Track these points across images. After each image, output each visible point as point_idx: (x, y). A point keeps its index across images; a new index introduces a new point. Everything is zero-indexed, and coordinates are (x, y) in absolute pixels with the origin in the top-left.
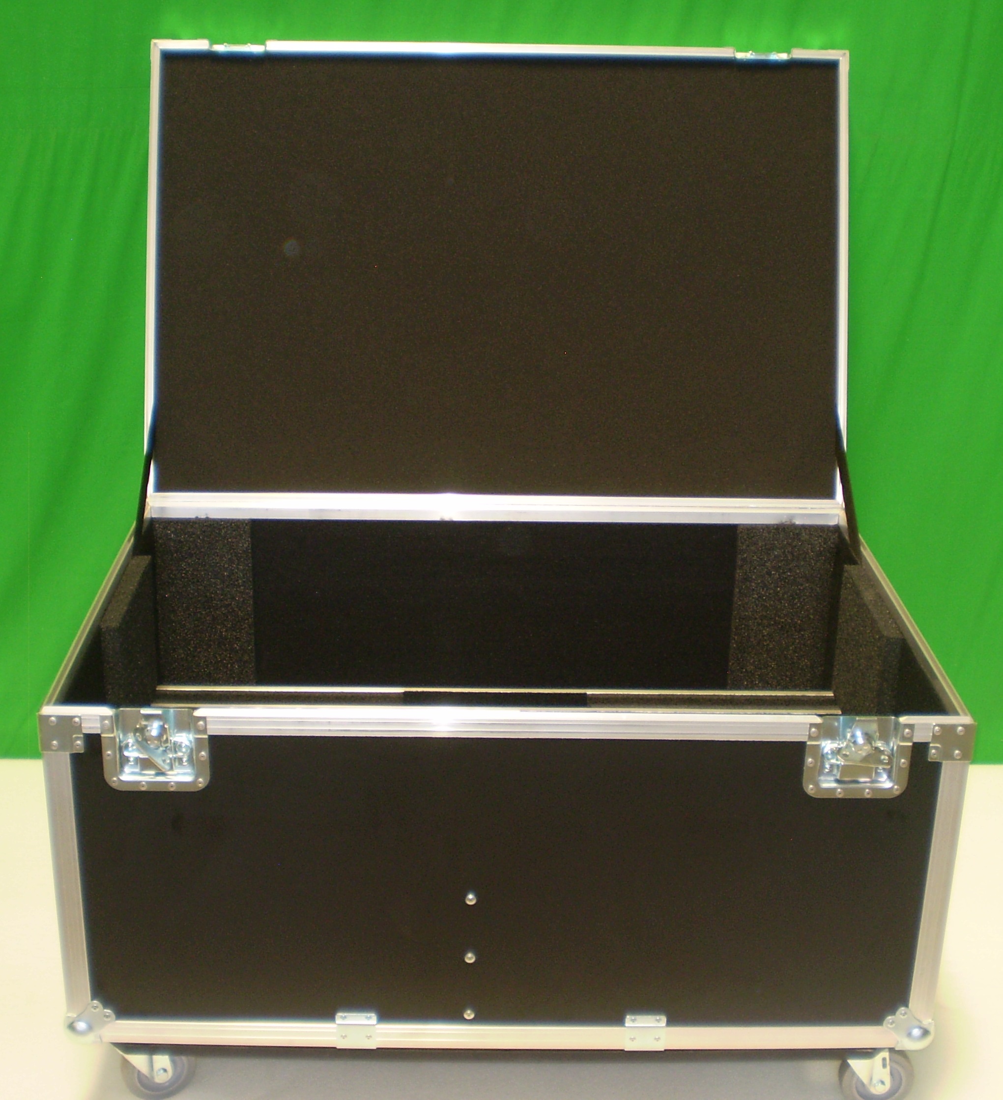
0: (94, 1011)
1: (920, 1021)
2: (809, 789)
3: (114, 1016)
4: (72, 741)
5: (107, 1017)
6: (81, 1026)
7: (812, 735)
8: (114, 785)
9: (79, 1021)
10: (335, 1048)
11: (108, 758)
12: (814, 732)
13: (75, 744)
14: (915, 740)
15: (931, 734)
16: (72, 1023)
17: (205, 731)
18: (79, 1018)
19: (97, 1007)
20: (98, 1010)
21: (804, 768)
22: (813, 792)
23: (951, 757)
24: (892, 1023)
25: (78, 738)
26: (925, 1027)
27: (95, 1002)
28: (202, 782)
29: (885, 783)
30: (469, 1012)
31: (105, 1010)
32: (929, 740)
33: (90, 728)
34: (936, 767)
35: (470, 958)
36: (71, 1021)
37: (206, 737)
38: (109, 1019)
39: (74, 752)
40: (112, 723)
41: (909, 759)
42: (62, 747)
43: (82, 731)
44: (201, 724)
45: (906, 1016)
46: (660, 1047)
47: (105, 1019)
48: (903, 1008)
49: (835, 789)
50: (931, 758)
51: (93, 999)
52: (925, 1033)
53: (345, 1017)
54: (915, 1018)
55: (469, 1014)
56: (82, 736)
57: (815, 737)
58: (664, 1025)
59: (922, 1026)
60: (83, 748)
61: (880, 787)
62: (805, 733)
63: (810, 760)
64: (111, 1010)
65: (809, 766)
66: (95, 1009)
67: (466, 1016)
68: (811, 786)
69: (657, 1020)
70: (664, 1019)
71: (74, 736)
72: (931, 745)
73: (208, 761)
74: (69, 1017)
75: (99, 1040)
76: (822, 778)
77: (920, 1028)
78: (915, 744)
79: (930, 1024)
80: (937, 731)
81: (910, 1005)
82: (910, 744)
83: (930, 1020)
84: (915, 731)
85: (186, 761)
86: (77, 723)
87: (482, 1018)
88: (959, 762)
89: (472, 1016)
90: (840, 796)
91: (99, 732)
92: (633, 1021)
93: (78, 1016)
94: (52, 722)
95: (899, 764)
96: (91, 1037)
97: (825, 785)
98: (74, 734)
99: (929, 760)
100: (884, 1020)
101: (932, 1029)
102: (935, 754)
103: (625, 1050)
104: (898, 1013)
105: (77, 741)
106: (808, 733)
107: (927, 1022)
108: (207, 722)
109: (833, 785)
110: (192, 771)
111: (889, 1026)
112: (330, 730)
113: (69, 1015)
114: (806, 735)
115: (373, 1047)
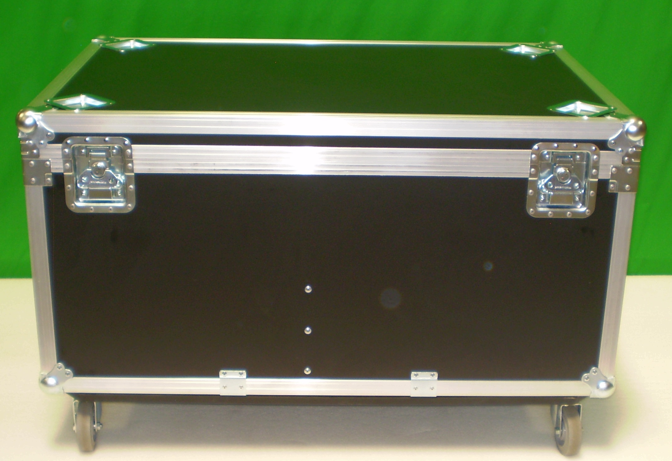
0: (59, 370)
1: (605, 377)
2: (530, 212)
3: (72, 374)
4: (45, 178)
5: (68, 374)
6: (51, 381)
7: (532, 173)
8: (73, 209)
9: (49, 377)
10: (219, 395)
11: (68, 190)
12: (533, 171)
13: (46, 180)
14: (600, 177)
15: (610, 173)
16: (44, 379)
17: (132, 171)
18: (49, 376)
19: (61, 367)
20: (61, 369)
21: (527, 197)
22: (533, 213)
23: (623, 190)
24: (588, 378)
25: (48, 176)
26: (609, 381)
27: (60, 363)
28: (131, 206)
29: (581, 209)
30: (307, 369)
31: (66, 370)
32: (609, 177)
33: (57, 169)
34: (613, 197)
35: (308, 331)
36: (43, 377)
37: (133, 174)
38: (69, 376)
39: (46, 186)
40: (71, 166)
41: (596, 191)
42: (38, 183)
43: (50, 170)
44: (130, 166)
45: (596, 374)
46: (434, 394)
47: (66, 376)
48: (594, 368)
49: (546, 213)
50: (611, 190)
51: (58, 361)
52: (610, 386)
53: (226, 373)
54: (603, 375)
55: (308, 371)
56: (51, 174)
57: (533, 175)
58: (437, 379)
59: (607, 380)
60: (52, 183)
61: (578, 211)
62: (527, 172)
63: (531, 191)
64: (71, 370)
65: (530, 195)
66: (59, 369)
67: (306, 372)
68: (532, 209)
69: (431, 375)
70: (436, 374)
71: (46, 174)
72: (610, 181)
73: (135, 192)
74: (42, 375)
75: (63, 391)
76: (539, 205)
77: (606, 381)
78: (599, 180)
79: (612, 379)
80: (614, 171)
81: (599, 366)
82: (597, 180)
83: (612, 377)
84: (600, 171)
85: (120, 193)
86: (48, 165)
87: (316, 374)
88: (628, 193)
89: (309, 372)
90: (550, 217)
91: (62, 171)
92: (416, 375)
93: (49, 374)
94: (31, 164)
95: (590, 194)
96: (57, 389)
97: (541, 209)
98: (46, 173)
99: (609, 191)
100: (581, 377)
101: (613, 383)
102: (613, 187)
103: (411, 396)
104: (591, 371)
105: (48, 177)
106: (529, 172)
107: (610, 378)
108: (134, 164)
109: (546, 209)
110: (124, 200)
111: (585, 380)
112: (215, 170)
113: (42, 373)
114: (528, 173)
115: (244, 394)
